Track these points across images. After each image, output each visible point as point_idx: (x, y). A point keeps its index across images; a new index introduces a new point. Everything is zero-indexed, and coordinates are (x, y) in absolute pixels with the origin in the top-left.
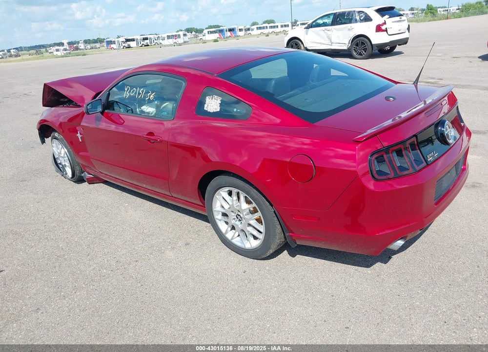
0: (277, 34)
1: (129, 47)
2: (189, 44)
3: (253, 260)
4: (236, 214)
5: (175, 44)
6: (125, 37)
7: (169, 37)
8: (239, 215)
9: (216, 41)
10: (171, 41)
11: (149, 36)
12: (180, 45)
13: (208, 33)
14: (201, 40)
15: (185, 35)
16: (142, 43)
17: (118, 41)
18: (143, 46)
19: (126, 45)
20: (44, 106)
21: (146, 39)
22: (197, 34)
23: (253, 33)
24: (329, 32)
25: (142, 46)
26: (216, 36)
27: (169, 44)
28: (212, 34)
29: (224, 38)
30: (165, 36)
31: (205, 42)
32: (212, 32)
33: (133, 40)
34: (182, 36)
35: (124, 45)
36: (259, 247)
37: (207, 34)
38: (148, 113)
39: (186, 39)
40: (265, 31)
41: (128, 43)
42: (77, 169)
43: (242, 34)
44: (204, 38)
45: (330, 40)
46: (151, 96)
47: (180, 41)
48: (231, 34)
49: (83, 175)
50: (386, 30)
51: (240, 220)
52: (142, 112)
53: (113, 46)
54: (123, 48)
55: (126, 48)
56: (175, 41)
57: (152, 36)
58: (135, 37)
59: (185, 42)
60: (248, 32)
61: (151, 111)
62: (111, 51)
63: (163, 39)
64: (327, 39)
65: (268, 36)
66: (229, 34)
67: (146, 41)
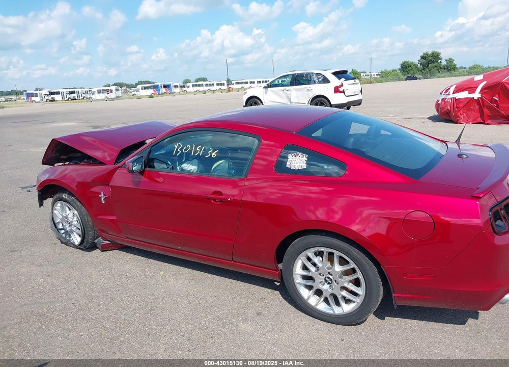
0: (214, 92)
1: (53, 100)
2: (122, 99)
3: (343, 327)
4: (325, 277)
5: (107, 99)
6: (49, 90)
7: (99, 91)
8: (329, 278)
9: (151, 97)
10: (102, 96)
11: (76, 90)
12: (113, 99)
13: (142, 89)
14: (135, 95)
15: (117, 90)
16: (68, 96)
17: (41, 94)
18: (70, 99)
19: (50, 98)
20: (43, 164)
21: (74, 92)
22: (127, 89)
23: (188, 90)
24: (288, 92)
25: (68, 100)
26: (151, 91)
27: (101, 98)
28: (146, 90)
29: (159, 94)
30: (95, 90)
31: (139, 98)
32: (145, 88)
33: (58, 93)
34: (114, 91)
35: (47, 98)
36: (355, 311)
37: (140, 90)
38: (189, 171)
39: (119, 94)
40: (201, 89)
41: (52, 96)
42: (91, 234)
43: (177, 90)
44: (137, 93)
45: (289, 99)
46: (213, 154)
47: (113, 95)
48: (167, 91)
49: (96, 241)
50: (343, 92)
51: (329, 283)
52: (182, 169)
53: (33, 98)
54: (46, 101)
55: (50, 101)
56: (107, 95)
57: (80, 90)
58: (60, 90)
59: (117, 97)
60: (184, 89)
61: (193, 169)
62: (31, 104)
63: (93, 94)
64: (286, 99)
65: (205, 93)
66: (164, 90)
67: (73, 95)
